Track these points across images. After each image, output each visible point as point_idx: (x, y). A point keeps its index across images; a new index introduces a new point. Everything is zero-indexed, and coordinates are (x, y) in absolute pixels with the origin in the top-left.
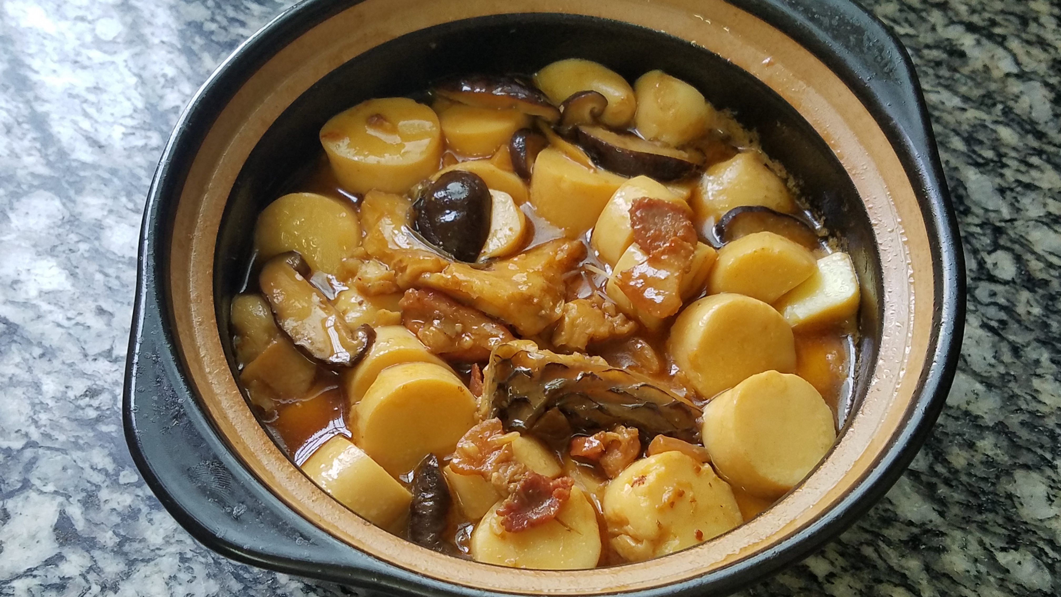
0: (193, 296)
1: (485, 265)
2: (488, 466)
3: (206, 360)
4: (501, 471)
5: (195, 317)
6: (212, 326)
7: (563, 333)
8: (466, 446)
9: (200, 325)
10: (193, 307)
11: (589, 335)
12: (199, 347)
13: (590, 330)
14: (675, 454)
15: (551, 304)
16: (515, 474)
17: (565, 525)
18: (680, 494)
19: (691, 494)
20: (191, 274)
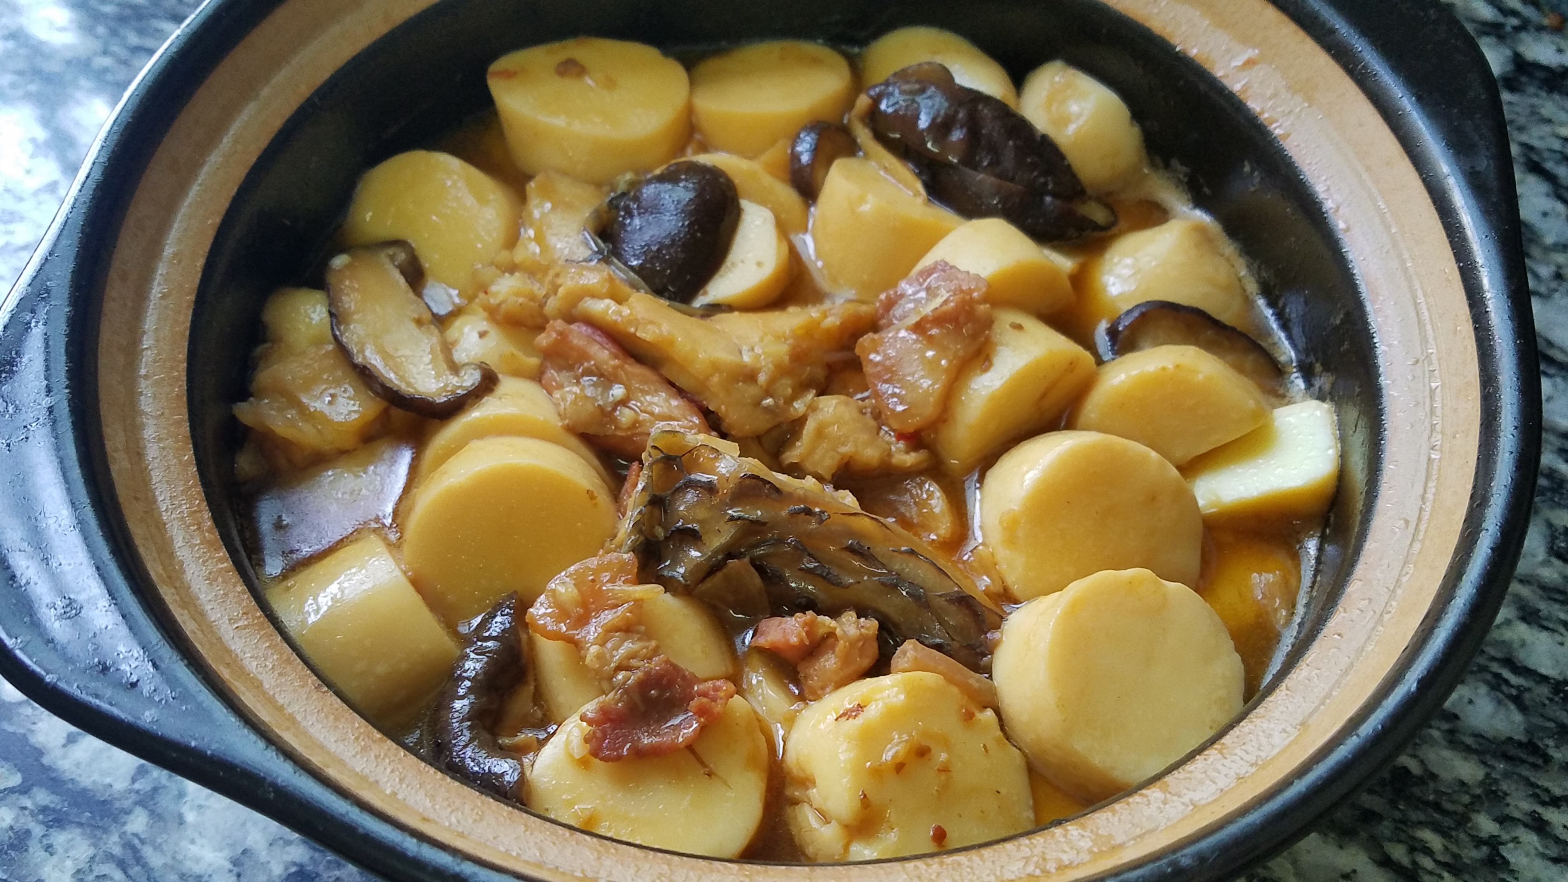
0: (169, 251)
1: (700, 312)
2: (592, 632)
3: (148, 357)
4: (609, 645)
5: (159, 284)
6: (185, 305)
7: (798, 444)
8: (562, 589)
9: (162, 298)
10: (162, 269)
11: (843, 456)
12: (145, 333)
13: (847, 449)
14: (929, 678)
15: (790, 390)
16: (633, 656)
17: (703, 764)
18: (922, 752)
19: (943, 756)
20: (179, 218)
